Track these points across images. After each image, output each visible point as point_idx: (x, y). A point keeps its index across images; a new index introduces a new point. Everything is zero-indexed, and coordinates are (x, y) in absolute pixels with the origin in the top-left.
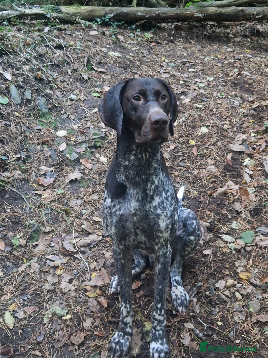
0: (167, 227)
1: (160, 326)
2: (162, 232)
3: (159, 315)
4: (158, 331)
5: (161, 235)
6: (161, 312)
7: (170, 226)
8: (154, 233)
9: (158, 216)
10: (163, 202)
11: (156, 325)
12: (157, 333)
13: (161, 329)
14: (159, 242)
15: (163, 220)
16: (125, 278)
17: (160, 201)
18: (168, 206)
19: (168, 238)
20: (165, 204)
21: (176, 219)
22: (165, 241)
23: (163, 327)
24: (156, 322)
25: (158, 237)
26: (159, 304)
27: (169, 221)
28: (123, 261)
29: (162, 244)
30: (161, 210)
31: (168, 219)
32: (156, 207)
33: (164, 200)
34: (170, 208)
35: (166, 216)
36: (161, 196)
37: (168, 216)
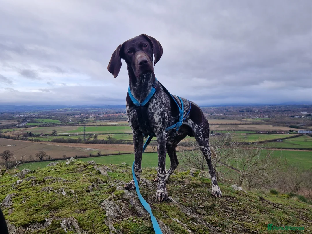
0: (159, 121)
1: (163, 181)
2: (157, 124)
3: (161, 174)
4: (161, 183)
5: (157, 126)
6: (162, 172)
7: (161, 120)
8: (152, 125)
9: (153, 114)
10: (154, 106)
11: (160, 180)
12: (161, 185)
13: (163, 183)
14: (157, 130)
15: (156, 116)
16: (138, 150)
17: (153, 105)
18: (159, 108)
19: (162, 127)
20: (156, 106)
21: (166, 116)
22: (160, 129)
23: (164, 181)
24: (160, 178)
25: (155, 127)
26: (160, 167)
27: (160, 117)
28: (137, 141)
29: (159, 131)
30: (154, 110)
31: (160, 115)
32: (151, 108)
33: (155, 104)
34: (160, 109)
35: (158, 114)
36: (153, 102)
37: (159, 114)
